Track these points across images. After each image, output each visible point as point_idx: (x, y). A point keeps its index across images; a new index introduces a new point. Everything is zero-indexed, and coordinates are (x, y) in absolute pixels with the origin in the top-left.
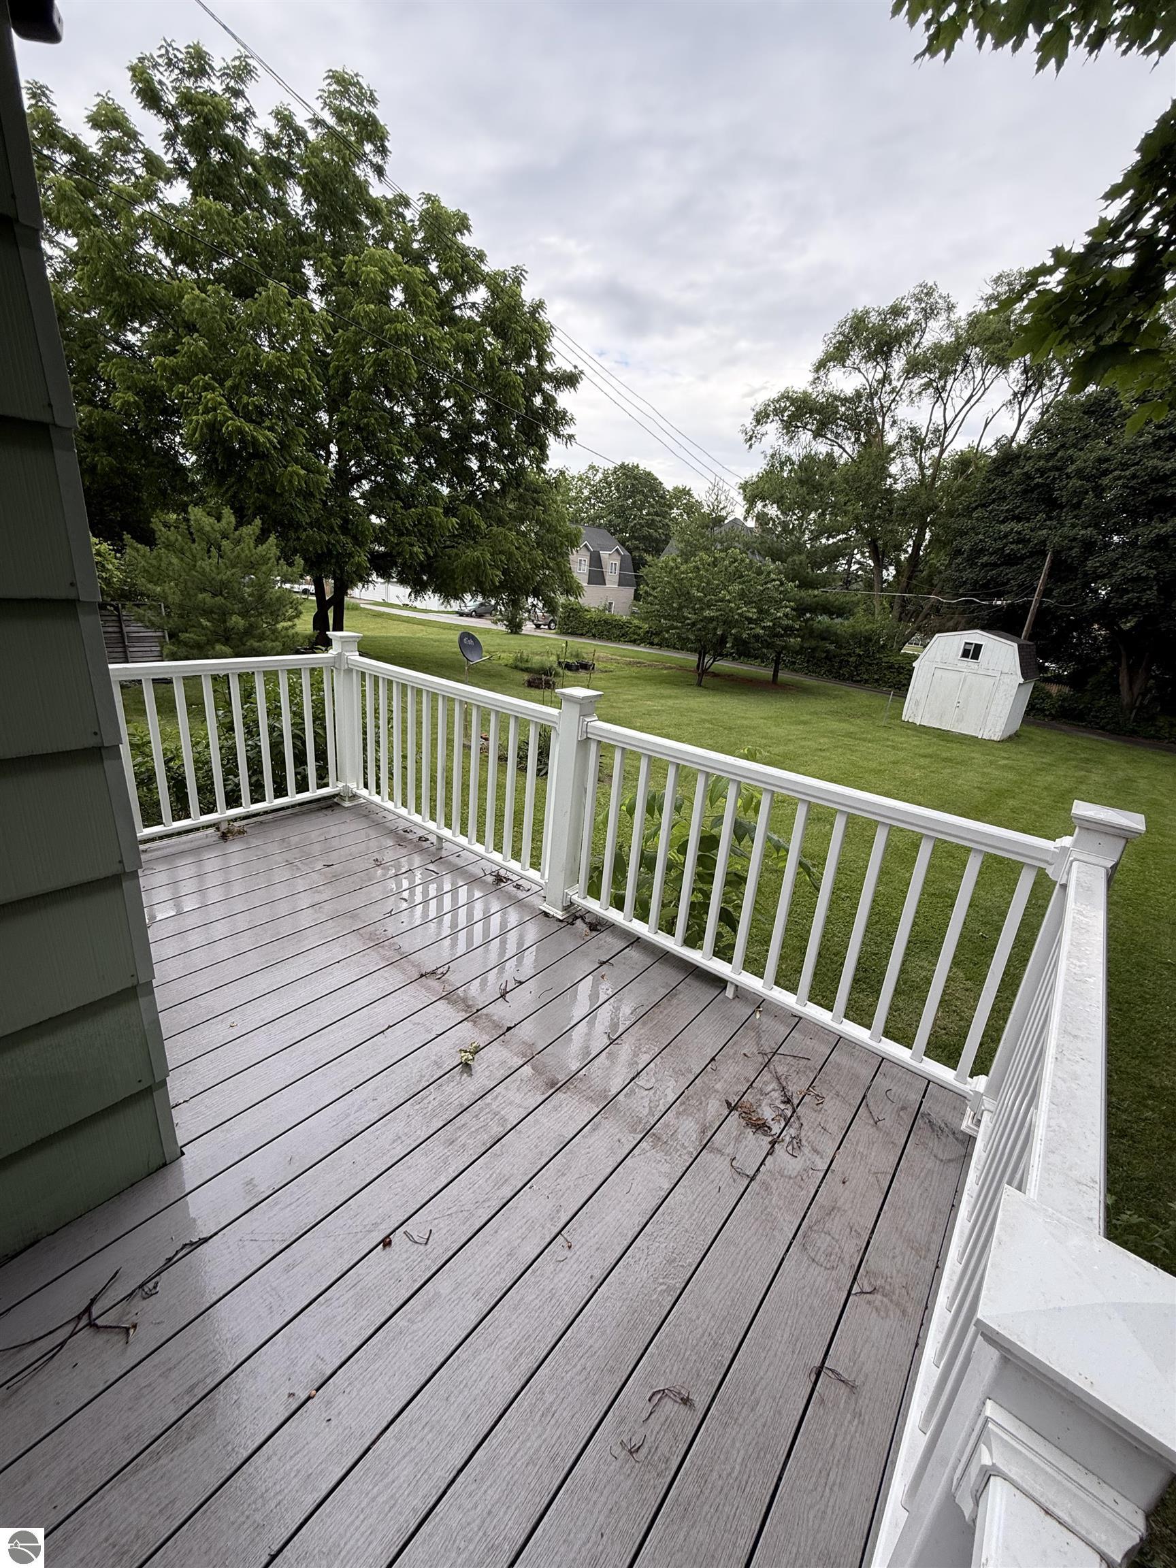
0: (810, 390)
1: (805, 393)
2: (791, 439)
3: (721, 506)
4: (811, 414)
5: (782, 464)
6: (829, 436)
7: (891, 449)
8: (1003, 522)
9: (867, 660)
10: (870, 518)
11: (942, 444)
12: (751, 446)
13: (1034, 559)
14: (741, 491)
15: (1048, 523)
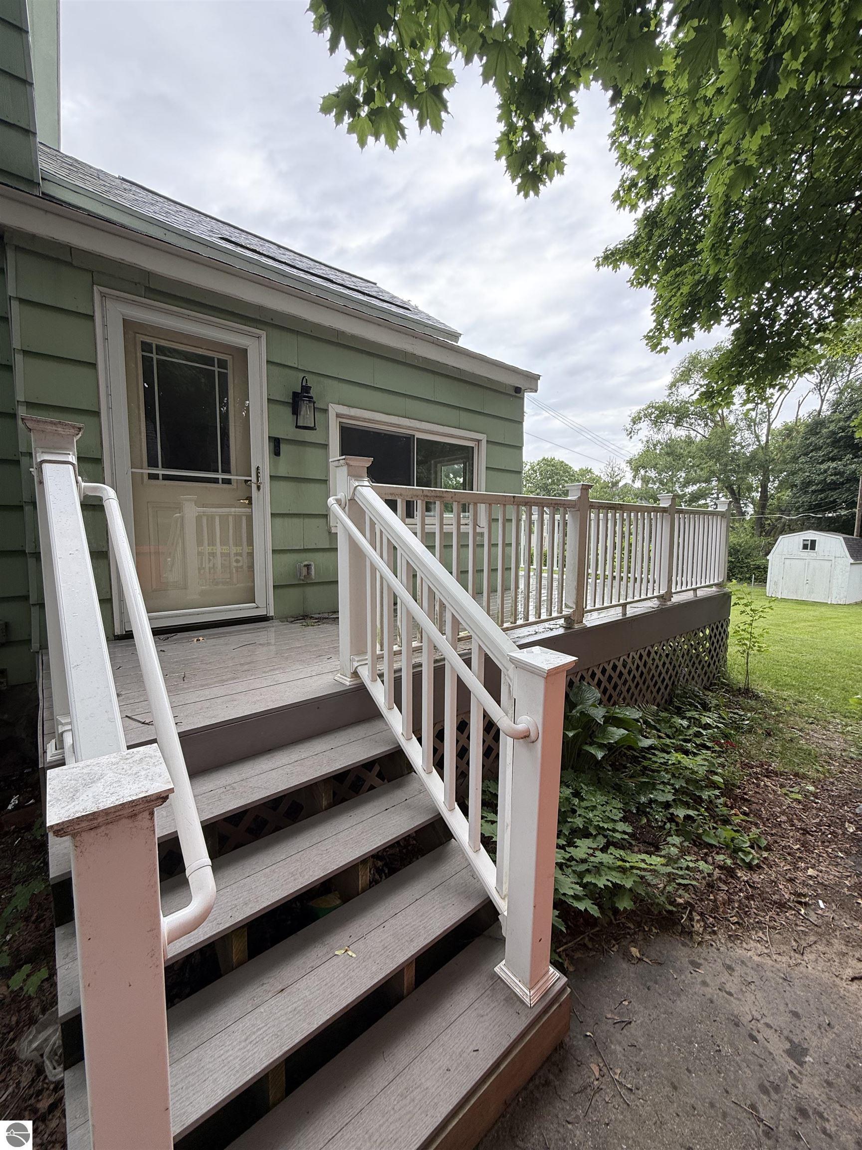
0: (667, 400)
1: (664, 402)
2: (659, 430)
3: (616, 474)
4: (670, 413)
5: (655, 445)
6: (685, 425)
7: (732, 428)
8: (822, 463)
9: (738, 564)
10: (725, 471)
11: (769, 420)
12: (631, 437)
13: (851, 484)
14: (628, 464)
15: (855, 460)
